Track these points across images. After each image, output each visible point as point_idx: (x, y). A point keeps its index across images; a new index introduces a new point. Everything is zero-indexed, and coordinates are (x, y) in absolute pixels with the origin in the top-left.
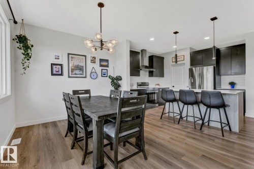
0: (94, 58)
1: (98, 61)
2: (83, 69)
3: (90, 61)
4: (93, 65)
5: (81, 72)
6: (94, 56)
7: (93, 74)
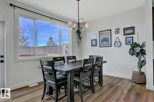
0: (118, 29)
1: (121, 31)
2: (109, 40)
3: (114, 33)
4: (117, 35)
5: (107, 43)
6: (117, 28)
7: (116, 43)
